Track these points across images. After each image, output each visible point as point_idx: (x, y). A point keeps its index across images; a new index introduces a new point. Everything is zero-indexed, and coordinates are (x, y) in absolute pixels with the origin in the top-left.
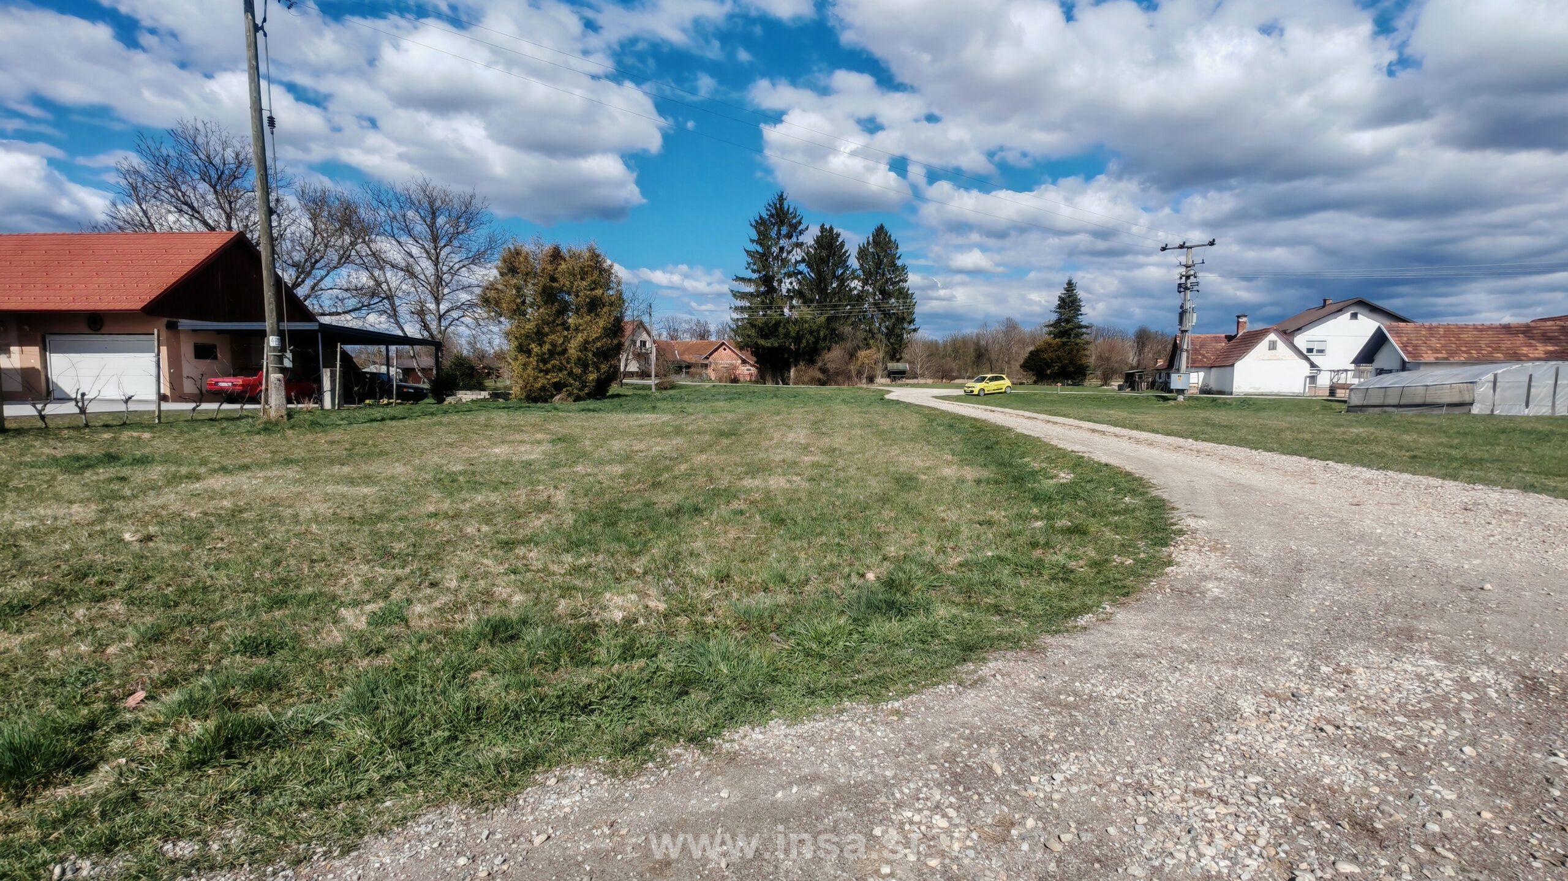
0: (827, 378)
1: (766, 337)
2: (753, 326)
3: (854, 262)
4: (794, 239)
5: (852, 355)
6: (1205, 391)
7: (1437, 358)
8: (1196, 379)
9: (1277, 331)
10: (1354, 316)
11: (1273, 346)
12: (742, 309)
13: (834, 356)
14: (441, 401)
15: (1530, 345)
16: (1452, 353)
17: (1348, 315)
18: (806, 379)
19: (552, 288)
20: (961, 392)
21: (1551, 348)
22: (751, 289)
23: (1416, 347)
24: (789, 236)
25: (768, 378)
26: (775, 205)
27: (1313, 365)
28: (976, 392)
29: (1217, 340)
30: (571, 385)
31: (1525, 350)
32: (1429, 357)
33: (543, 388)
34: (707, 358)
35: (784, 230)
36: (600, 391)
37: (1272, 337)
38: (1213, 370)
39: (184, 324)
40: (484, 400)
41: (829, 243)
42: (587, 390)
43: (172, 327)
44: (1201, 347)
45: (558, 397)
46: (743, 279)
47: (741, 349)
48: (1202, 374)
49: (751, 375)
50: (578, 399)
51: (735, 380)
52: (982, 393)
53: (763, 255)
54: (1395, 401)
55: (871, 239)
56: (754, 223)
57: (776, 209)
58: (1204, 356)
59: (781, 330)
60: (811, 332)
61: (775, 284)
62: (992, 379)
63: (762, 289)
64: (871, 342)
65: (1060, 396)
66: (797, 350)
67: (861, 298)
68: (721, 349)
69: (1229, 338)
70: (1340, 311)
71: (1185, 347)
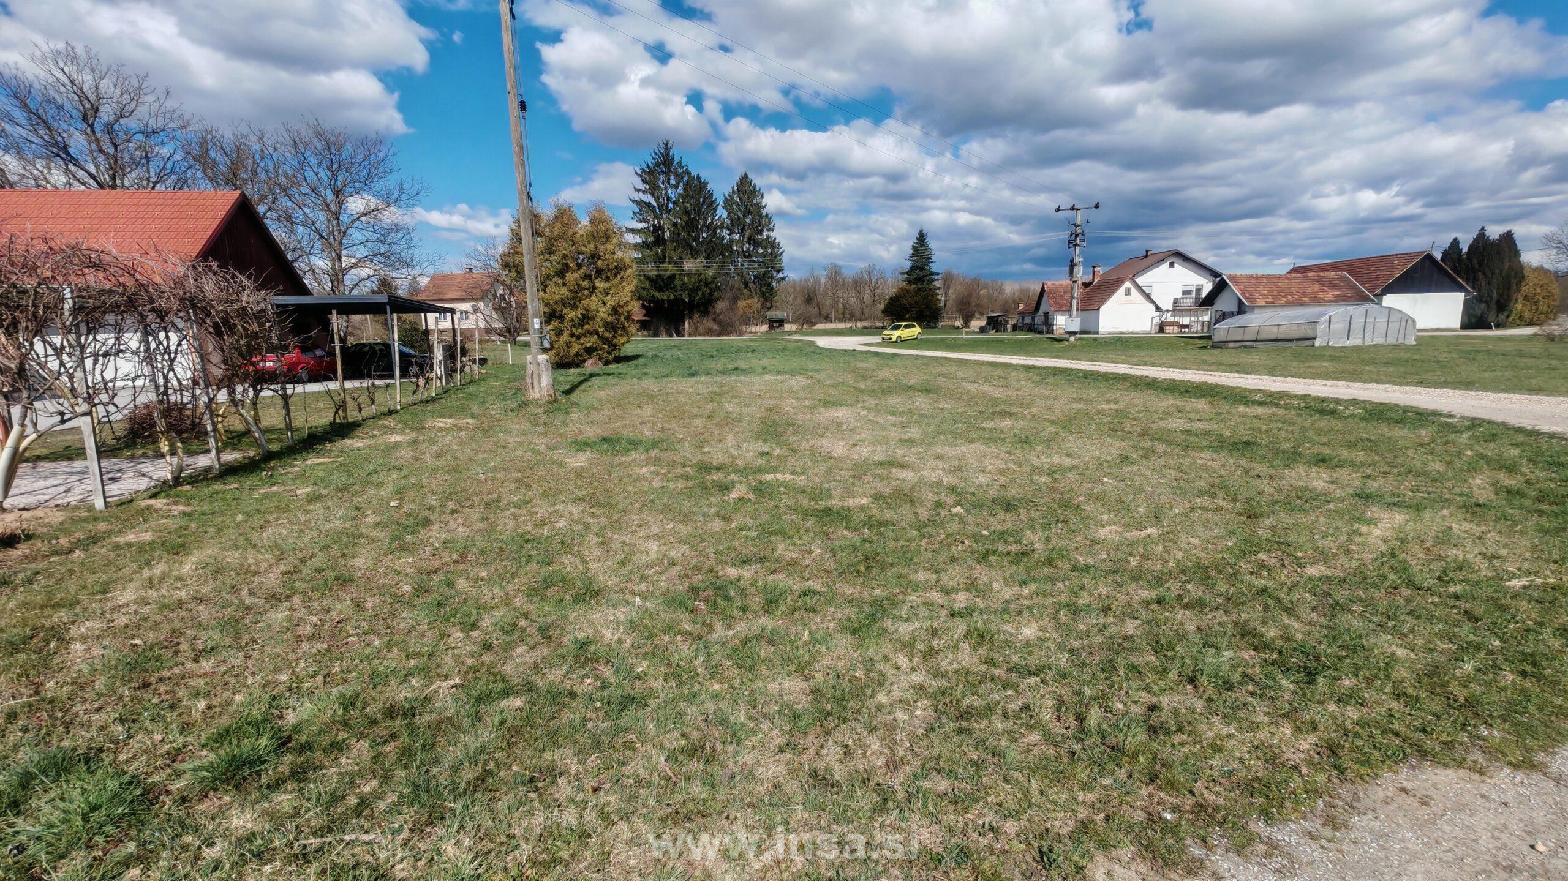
0: (720, 329)
1: (660, 289)
2: (648, 278)
5: (733, 305)
7: (1266, 302)
8: (1063, 321)
9: (1127, 278)
10: (1172, 265)
11: (1128, 292)
13: (723, 305)
15: (1323, 291)
16: (1276, 298)
17: (1168, 264)
18: (701, 330)
21: (1337, 293)
22: (639, 239)
23: (1251, 293)
24: (676, 186)
26: (661, 153)
27: (1157, 307)
30: (602, 349)
31: (1321, 295)
32: (1261, 301)
33: (576, 354)
37: (1126, 284)
38: (1083, 313)
42: (615, 353)
44: (1065, 293)
45: (589, 362)
50: (606, 363)
52: (899, 340)
53: (649, 205)
55: (736, 189)
56: (640, 172)
57: (662, 157)
60: (705, 284)
62: (906, 327)
63: (652, 240)
66: (691, 302)
69: (1086, 285)
70: (1160, 261)
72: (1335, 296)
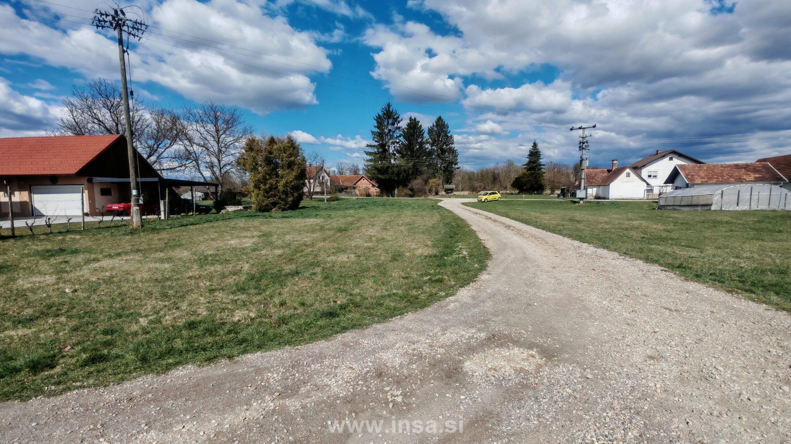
0: (413, 194)
1: (382, 174)
2: (376, 168)
3: (426, 136)
4: (396, 125)
5: (426, 182)
6: (597, 197)
7: (702, 181)
8: (592, 191)
9: (630, 168)
10: (671, 159)
11: (628, 175)
12: (371, 160)
13: (416, 183)
14: (218, 212)
15: (747, 174)
16: (710, 179)
17: (668, 158)
18: (403, 194)
19: (270, 158)
20: (475, 200)
21: (757, 176)
22: (376, 150)
23: (692, 176)
24: (393, 124)
25: (384, 194)
26: (386, 109)
27: (648, 184)
28: (483, 200)
29: (603, 172)
30: (280, 203)
31: (745, 177)
32: (698, 181)
33: (267, 205)
34: (355, 184)
35: (390, 121)
36: (295, 206)
37: (628, 170)
38: (601, 187)
39: (97, 179)
40: (240, 210)
41: (414, 125)
42: (288, 206)
43: (90, 181)
44: (595, 175)
45: (274, 209)
46: (370, 146)
47: (371, 180)
48: (595, 190)
49: (377, 192)
50: (284, 210)
51: (368, 195)
52: (486, 201)
53: (380, 133)
54: (678, 203)
55: (435, 124)
56: (376, 118)
57: (386, 110)
58: (596, 180)
59: (390, 171)
60: (405, 171)
61: (387, 148)
62: (490, 194)
63: (380, 150)
64: (436, 175)
65: (524, 201)
66: (398, 180)
67: (430, 153)
68: (362, 180)
69: (609, 171)
70: (664, 156)
71: (583, 177)
72: (755, 178)
